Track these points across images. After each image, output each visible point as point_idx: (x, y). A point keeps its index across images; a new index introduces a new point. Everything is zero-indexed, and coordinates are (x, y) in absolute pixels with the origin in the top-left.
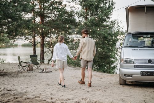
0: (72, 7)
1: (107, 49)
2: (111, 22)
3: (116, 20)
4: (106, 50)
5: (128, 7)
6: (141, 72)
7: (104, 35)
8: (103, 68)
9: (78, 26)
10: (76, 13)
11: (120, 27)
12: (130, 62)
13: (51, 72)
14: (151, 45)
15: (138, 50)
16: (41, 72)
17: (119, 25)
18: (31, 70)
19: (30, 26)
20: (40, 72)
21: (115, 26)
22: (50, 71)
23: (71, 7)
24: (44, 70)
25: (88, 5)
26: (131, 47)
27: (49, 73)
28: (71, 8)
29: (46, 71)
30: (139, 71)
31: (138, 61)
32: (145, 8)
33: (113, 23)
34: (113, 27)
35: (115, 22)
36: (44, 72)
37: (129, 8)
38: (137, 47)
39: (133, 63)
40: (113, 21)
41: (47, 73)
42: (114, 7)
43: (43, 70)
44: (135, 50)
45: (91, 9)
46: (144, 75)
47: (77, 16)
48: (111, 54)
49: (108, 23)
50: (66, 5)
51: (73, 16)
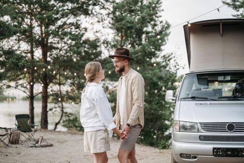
0: (97, 32)
1: (157, 104)
2: (164, 56)
3: (172, 54)
4: (155, 106)
5: (188, 22)
6: (214, 149)
7: (152, 79)
8: (150, 139)
9: (106, 64)
10: (104, 43)
11: (178, 65)
12: (192, 128)
13: (51, 145)
14: (233, 95)
15: (207, 104)
16: (32, 147)
17: (177, 63)
18: (15, 141)
19: (19, 64)
20: (30, 145)
21: (171, 63)
22: (49, 144)
23: (95, 31)
24: (39, 143)
25: (124, 27)
26: (193, 98)
27: (48, 148)
28: (94, 33)
29: (42, 144)
30: (209, 147)
31: (208, 126)
32: (221, 27)
33: (168, 59)
34: (167, 65)
35: (170, 57)
36: (38, 147)
37: (189, 25)
38: (206, 99)
39: (198, 131)
40: (167, 56)
41: (43, 148)
42: (170, 33)
43: (37, 142)
44: (201, 104)
45: (129, 35)
46: (219, 156)
47: (106, 47)
48: (164, 113)
49: (159, 60)
50: (86, 29)
51: (98, 46)
